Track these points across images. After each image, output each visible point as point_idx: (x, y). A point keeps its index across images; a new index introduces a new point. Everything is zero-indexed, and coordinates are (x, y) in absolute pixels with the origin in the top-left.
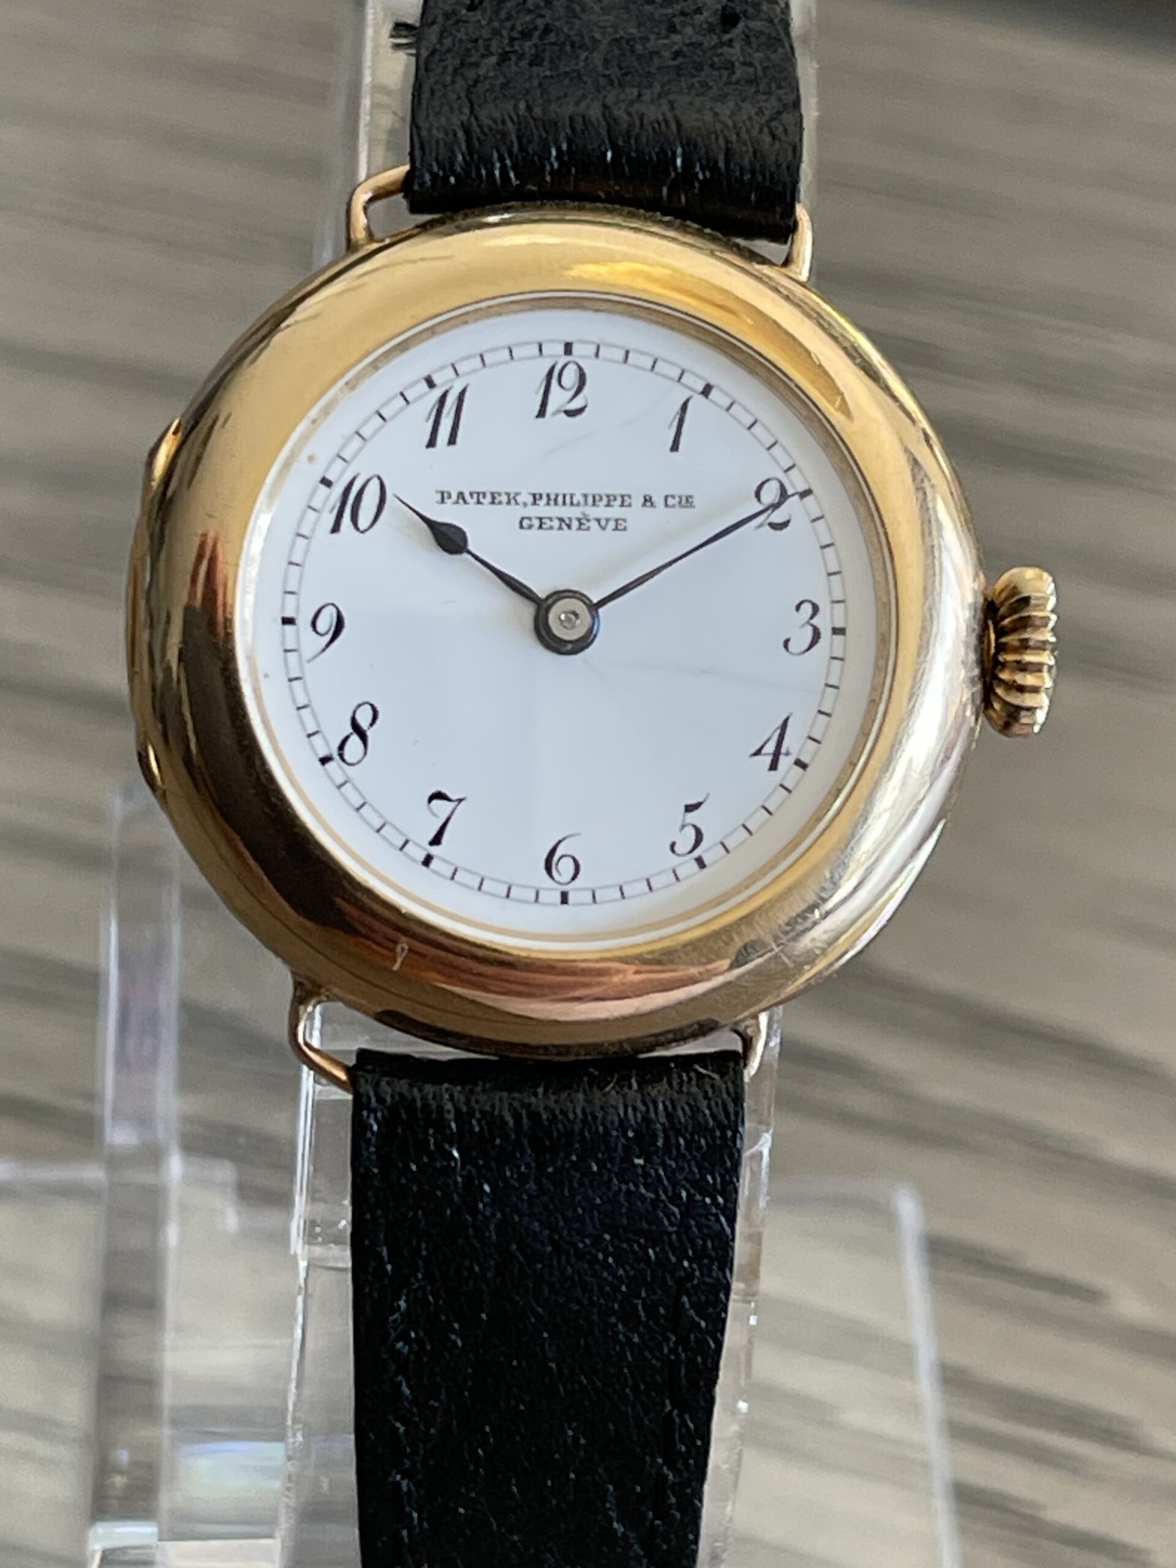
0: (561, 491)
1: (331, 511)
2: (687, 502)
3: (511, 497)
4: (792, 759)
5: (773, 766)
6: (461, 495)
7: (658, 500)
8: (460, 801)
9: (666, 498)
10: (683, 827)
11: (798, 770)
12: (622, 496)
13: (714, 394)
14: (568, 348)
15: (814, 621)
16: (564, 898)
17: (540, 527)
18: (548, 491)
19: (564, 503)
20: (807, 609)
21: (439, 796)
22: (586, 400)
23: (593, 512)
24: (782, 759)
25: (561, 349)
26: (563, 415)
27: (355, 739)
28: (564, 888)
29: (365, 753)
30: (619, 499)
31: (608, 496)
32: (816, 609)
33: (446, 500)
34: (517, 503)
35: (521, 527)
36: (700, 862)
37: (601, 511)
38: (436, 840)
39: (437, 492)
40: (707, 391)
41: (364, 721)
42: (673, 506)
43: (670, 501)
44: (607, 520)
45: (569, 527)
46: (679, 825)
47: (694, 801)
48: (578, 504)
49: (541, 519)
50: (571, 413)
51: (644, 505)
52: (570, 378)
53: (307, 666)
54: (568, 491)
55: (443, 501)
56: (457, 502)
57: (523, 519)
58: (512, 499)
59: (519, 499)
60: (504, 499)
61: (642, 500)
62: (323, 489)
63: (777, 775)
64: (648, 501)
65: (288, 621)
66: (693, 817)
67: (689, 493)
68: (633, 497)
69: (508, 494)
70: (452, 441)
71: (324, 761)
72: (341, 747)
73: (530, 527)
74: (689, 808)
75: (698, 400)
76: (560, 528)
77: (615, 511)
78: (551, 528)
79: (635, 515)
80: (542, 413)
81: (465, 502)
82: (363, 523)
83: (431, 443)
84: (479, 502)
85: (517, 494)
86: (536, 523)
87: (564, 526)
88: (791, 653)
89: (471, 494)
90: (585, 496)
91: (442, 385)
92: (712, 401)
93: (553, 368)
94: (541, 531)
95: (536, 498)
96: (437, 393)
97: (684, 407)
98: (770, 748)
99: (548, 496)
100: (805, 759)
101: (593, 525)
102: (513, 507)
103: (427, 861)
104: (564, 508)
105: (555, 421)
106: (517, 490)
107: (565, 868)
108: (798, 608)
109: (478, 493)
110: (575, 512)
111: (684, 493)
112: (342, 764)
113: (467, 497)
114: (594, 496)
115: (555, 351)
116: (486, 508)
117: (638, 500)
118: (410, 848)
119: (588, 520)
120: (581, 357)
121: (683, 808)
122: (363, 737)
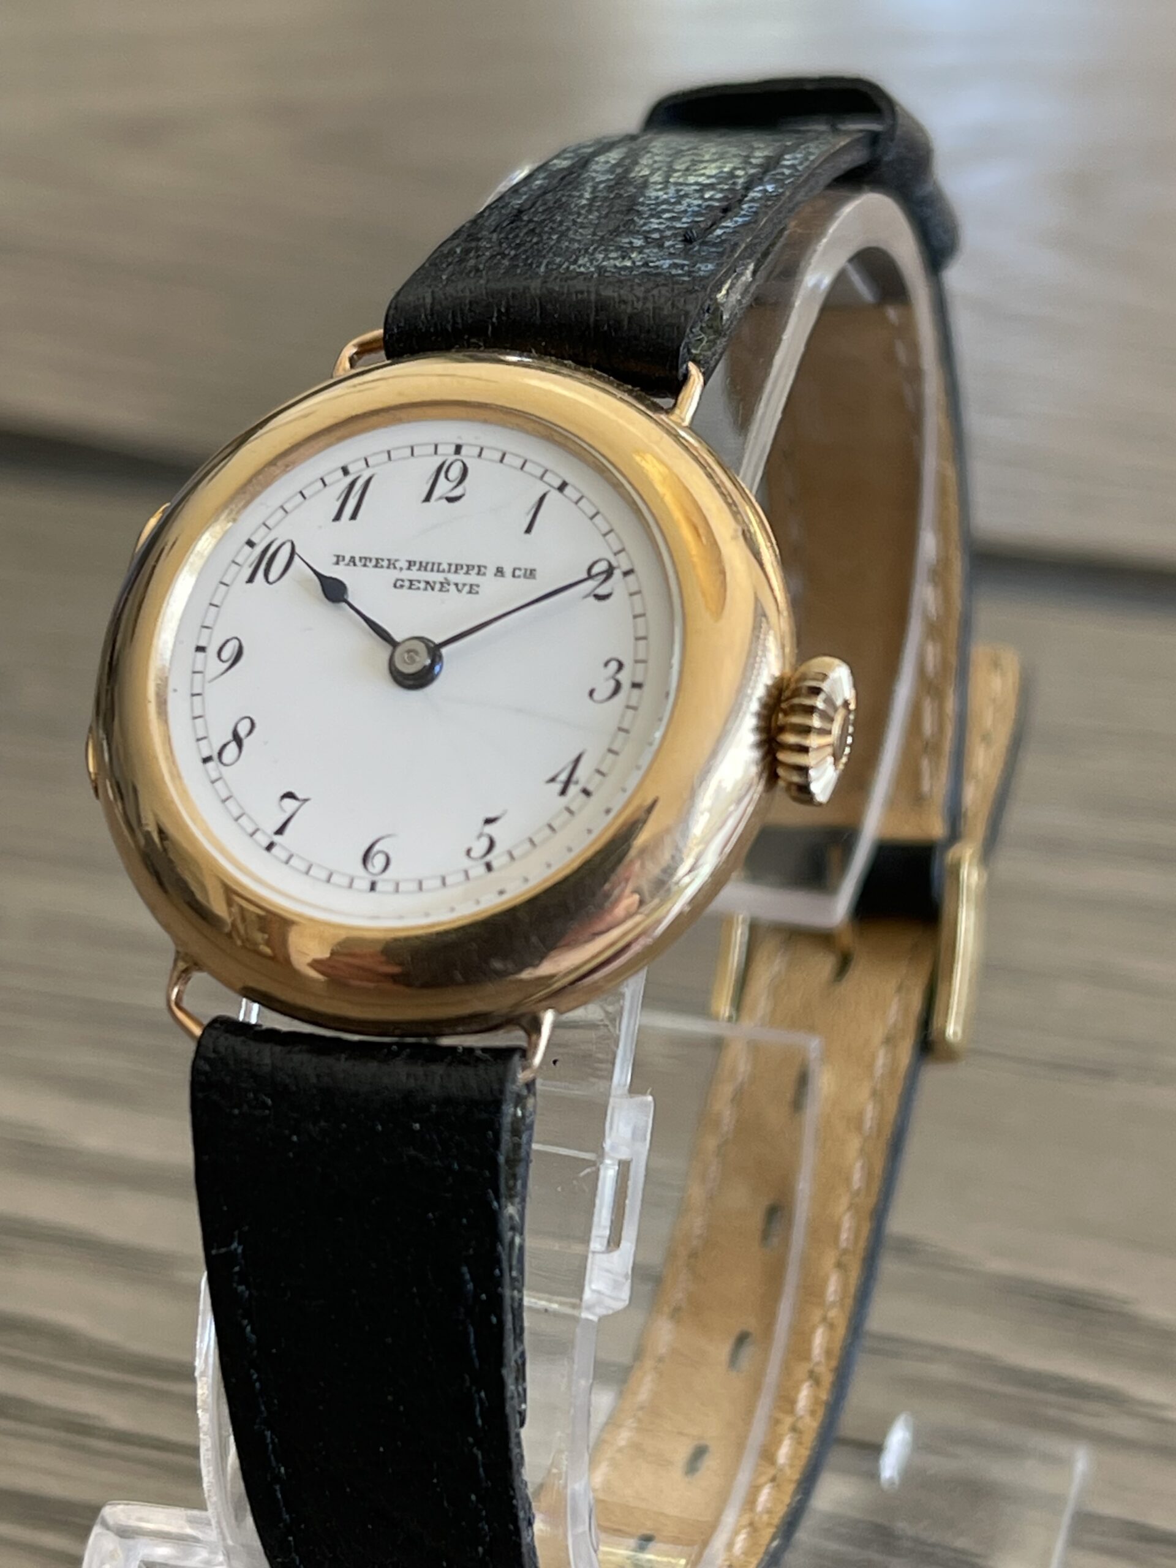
0: (431, 560)
1: (250, 566)
2: (531, 574)
3: (392, 562)
4: (580, 787)
5: (563, 792)
6: (353, 559)
7: (508, 572)
8: (306, 800)
9: (514, 570)
10: (480, 835)
11: (583, 796)
12: (479, 567)
13: (568, 490)
14: (458, 449)
15: (618, 676)
16: (373, 887)
17: (410, 588)
18: (421, 560)
19: (432, 570)
20: (614, 666)
21: (290, 795)
22: (465, 490)
23: (453, 578)
24: (571, 785)
25: (452, 449)
26: (444, 501)
27: (233, 746)
28: (374, 878)
29: (239, 757)
30: (476, 569)
31: (468, 566)
32: (621, 666)
33: (340, 562)
34: (395, 568)
35: (395, 586)
36: (489, 867)
38: (280, 831)
39: (335, 555)
40: (562, 488)
41: (243, 730)
42: (519, 577)
43: (517, 573)
44: (464, 585)
45: (433, 589)
46: (477, 834)
47: (491, 815)
48: (443, 571)
49: (411, 581)
50: (450, 500)
51: (495, 575)
52: (455, 472)
53: (207, 685)
54: (437, 561)
55: (337, 563)
56: (348, 565)
57: (397, 580)
58: (391, 564)
59: (398, 565)
60: (385, 563)
61: (494, 570)
62: (247, 548)
63: (564, 801)
64: (500, 571)
65: (200, 649)
66: (490, 829)
67: (533, 567)
68: (488, 568)
69: (389, 560)
70: (354, 517)
71: (206, 760)
72: (220, 754)
73: (402, 586)
74: (489, 821)
75: (554, 495)
76: (426, 589)
77: (473, 578)
78: (418, 588)
79: (488, 584)
80: (428, 499)
81: (355, 565)
82: (273, 576)
83: (337, 518)
84: (365, 565)
85: (397, 560)
86: (407, 584)
87: (429, 588)
88: (595, 701)
89: (361, 559)
90: (450, 565)
91: (354, 473)
92: (565, 496)
93: (443, 464)
94: (410, 591)
95: (411, 564)
96: (349, 479)
97: (542, 499)
98: (563, 777)
99: (421, 563)
100: (590, 788)
101: (452, 588)
102: (391, 571)
103: (270, 847)
104: (431, 574)
105: (437, 504)
106: (396, 557)
107: (378, 861)
108: (606, 664)
109: (366, 558)
110: (438, 577)
111: (530, 566)
112: (219, 764)
113: (357, 561)
114: (457, 566)
115: (447, 450)
116: (370, 570)
117: (491, 571)
118: (258, 836)
119: (449, 584)
120: (467, 456)
121: (482, 820)
122: (239, 744)
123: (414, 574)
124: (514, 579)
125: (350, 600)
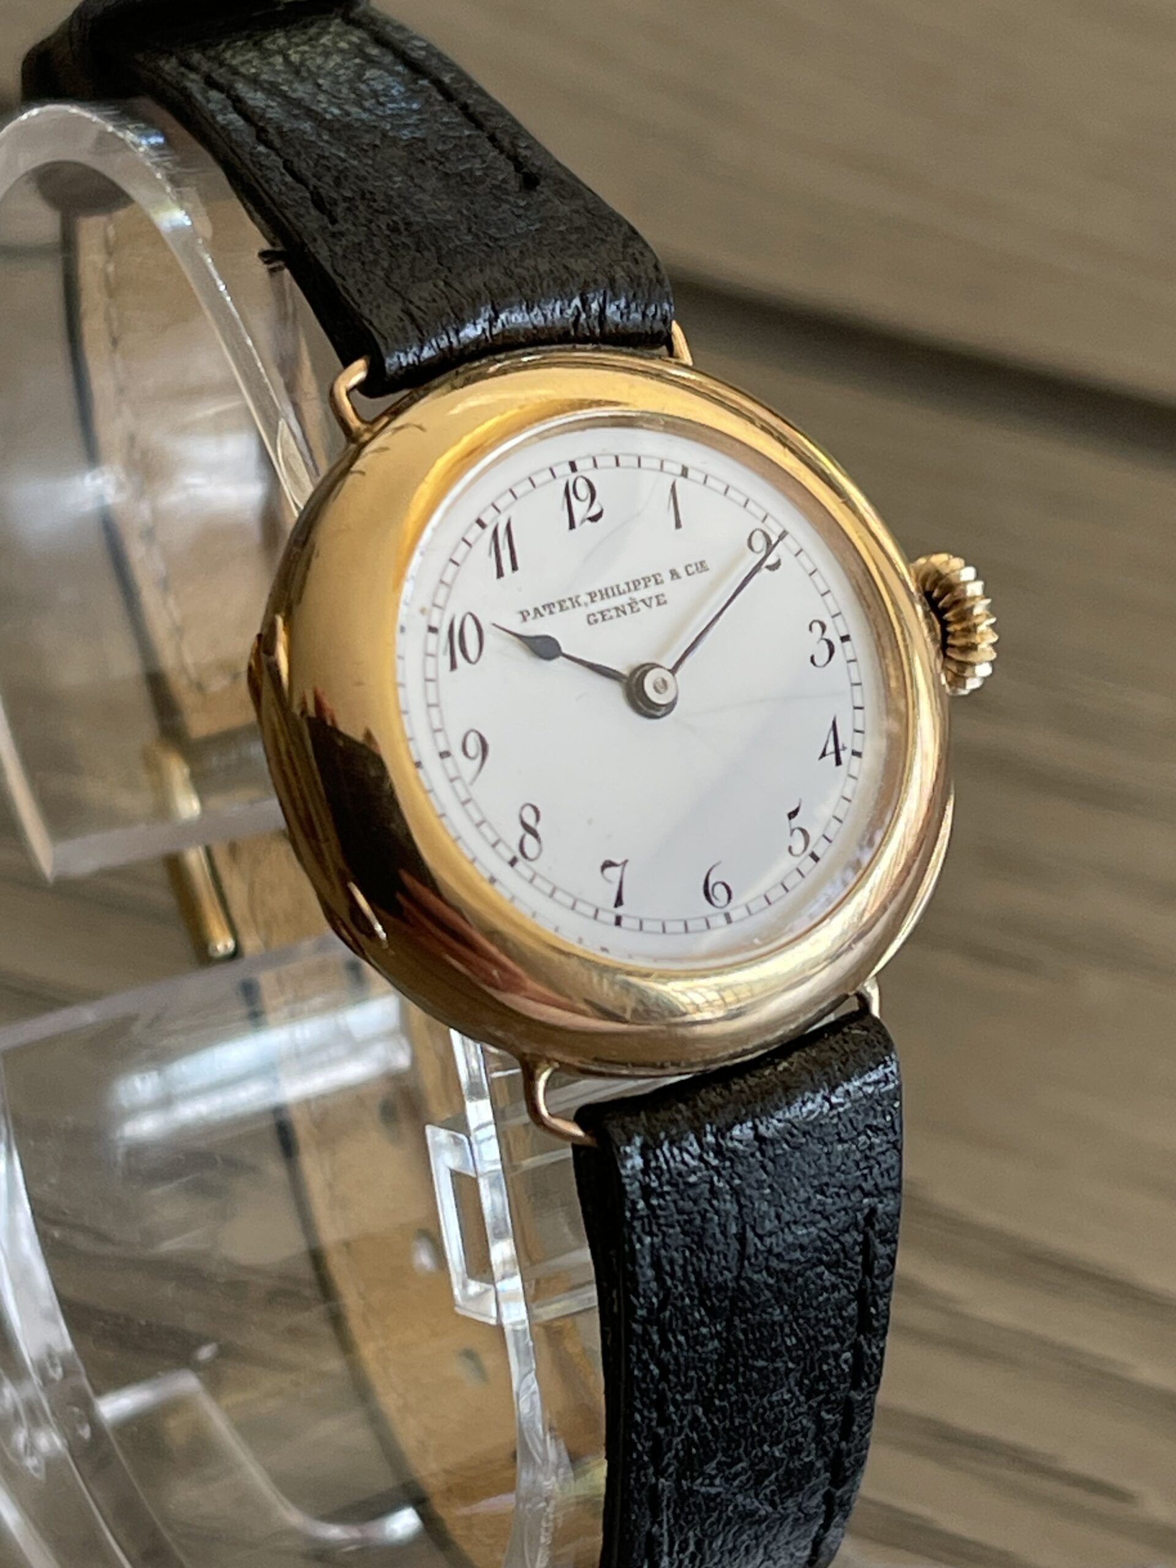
0: (608, 585)
1: (445, 654)
2: (702, 566)
3: (574, 600)
4: (849, 752)
5: (838, 762)
6: (536, 610)
7: (681, 571)
8: (626, 862)
9: (686, 568)
10: (792, 831)
11: (856, 759)
12: (654, 576)
13: (691, 474)
14: (573, 466)
15: (826, 636)
16: (728, 918)
17: (604, 619)
18: (599, 588)
19: (614, 594)
20: (817, 627)
21: (608, 864)
22: (601, 505)
23: (638, 595)
24: (842, 752)
25: (568, 469)
26: (588, 523)
27: (529, 838)
28: (725, 910)
29: (541, 847)
30: (653, 580)
31: (644, 579)
32: (824, 627)
33: (527, 617)
34: (579, 605)
35: (589, 622)
36: (814, 857)
38: (619, 902)
39: (517, 612)
40: (685, 473)
41: (530, 821)
42: (694, 573)
43: (690, 570)
44: (650, 598)
45: (624, 613)
46: (789, 832)
47: (793, 808)
48: (624, 593)
49: (602, 613)
50: (594, 519)
51: (672, 578)
52: (583, 491)
53: (471, 788)
54: (614, 584)
55: (525, 619)
56: (536, 617)
57: (589, 616)
59: (580, 600)
60: (569, 604)
61: (670, 575)
62: (432, 636)
63: (843, 769)
64: (674, 574)
65: (444, 755)
66: (796, 822)
67: (701, 559)
68: (662, 574)
69: (570, 599)
70: (515, 568)
71: (513, 862)
72: (522, 851)
73: (596, 621)
74: (793, 815)
75: (680, 481)
76: (618, 616)
77: (653, 590)
78: (611, 618)
79: (668, 587)
80: (572, 526)
81: (542, 615)
82: (472, 655)
83: (500, 574)
84: (551, 612)
85: (578, 597)
86: (599, 617)
87: (620, 613)
88: (819, 667)
89: (544, 607)
90: (627, 584)
91: (491, 523)
92: (691, 480)
93: (567, 486)
94: (605, 623)
95: (592, 596)
96: (489, 531)
97: (673, 490)
98: (831, 748)
99: (600, 591)
100: (858, 749)
101: (641, 605)
102: (578, 609)
103: (618, 921)
104: (615, 598)
105: (584, 528)
106: (576, 594)
107: (720, 892)
108: (810, 629)
109: (549, 605)
110: (624, 600)
111: (698, 560)
112: (526, 861)
113: (541, 610)
114: (634, 583)
115: (564, 471)
116: (559, 615)
117: (666, 576)
118: (601, 915)
119: (636, 603)
120: (586, 470)
121: (787, 818)
122: (534, 833)
123: (600, 605)
124: (690, 577)
125: (565, 650)
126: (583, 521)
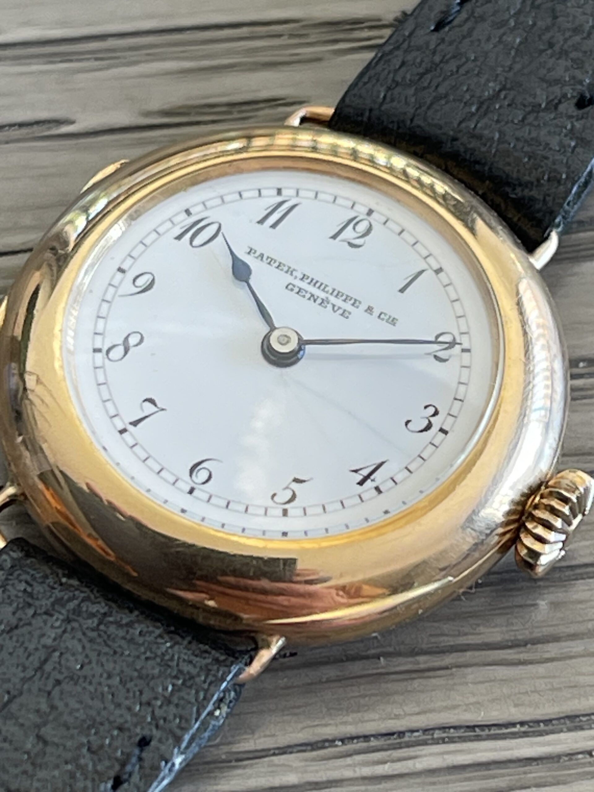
0: (321, 281)
1: (181, 228)
2: (393, 321)
4: (374, 484)
5: (361, 483)
6: (262, 256)
7: (376, 313)
8: (163, 410)
9: (380, 314)
10: (287, 488)
11: (374, 492)
12: (356, 300)
13: (442, 275)
14: (370, 212)
15: (432, 419)
16: (191, 491)
17: (298, 293)
18: (314, 277)
19: (319, 288)
20: (431, 410)
21: (151, 401)
22: (364, 243)
23: (332, 299)
24: (369, 481)
25: (366, 210)
26: (346, 244)
27: (121, 349)
28: (195, 486)
29: (122, 358)
30: (352, 301)
31: (347, 296)
32: (436, 413)
33: (251, 253)
34: (292, 274)
35: (287, 287)
36: (285, 513)
37: (339, 302)
38: (135, 423)
39: (250, 247)
40: (439, 271)
41: (133, 340)
42: (383, 319)
43: (382, 316)
44: (339, 308)
45: (315, 301)
46: (285, 486)
47: (301, 477)
48: (327, 292)
49: (300, 289)
50: (351, 245)
51: (366, 311)
52: (362, 227)
53: (117, 298)
54: (325, 282)
55: (249, 253)
56: (257, 258)
57: (290, 284)
58: (290, 271)
59: (294, 273)
60: (286, 269)
61: (366, 308)
62: (184, 215)
63: (360, 489)
64: (370, 310)
65: (121, 270)
66: (295, 486)
67: (396, 317)
68: (362, 304)
69: (289, 268)
70: (274, 226)
71: (96, 350)
72: (108, 352)
73: (292, 290)
74: (296, 480)
75: (429, 274)
76: (309, 299)
77: (348, 306)
78: (304, 296)
79: (358, 313)
80: (334, 237)
81: (262, 259)
82: (197, 242)
83: (261, 222)
84: (269, 263)
85: (295, 270)
86: (296, 290)
87: (312, 298)
88: (408, 429)
89: (268, 258)
90: (334, 290)
91: (285, 196)
92: (438, 278)
93: (355, 218)
94: (297, 296)
95: (304, 277)
96: (279, 199)
97: (420, 273)
98: (365, 472)
99: (312, 279)
100: (382, 488)
101: (330, 307)
102: (288, 275)
103: (123, 431)
104: (317, 290)
105: (340, 244)
106: (296, 268)
107: (202, 475)
108: (426, 407)
109: (272, 259)
110: (323, 295)
111: (393, 316)
112: (105, 356)
113: (265, 258)
114: (339, 292)
115: (362, 210)
116: (272, 269)
117: (364, 307)
118: (116, 420)
119: (328, 303)
120: (375, 220)
121: (292, 478)
122: (126, 351)
123: (304, 285)
124: (378, 320)
125: (251, 282)
126: (343, 241)
